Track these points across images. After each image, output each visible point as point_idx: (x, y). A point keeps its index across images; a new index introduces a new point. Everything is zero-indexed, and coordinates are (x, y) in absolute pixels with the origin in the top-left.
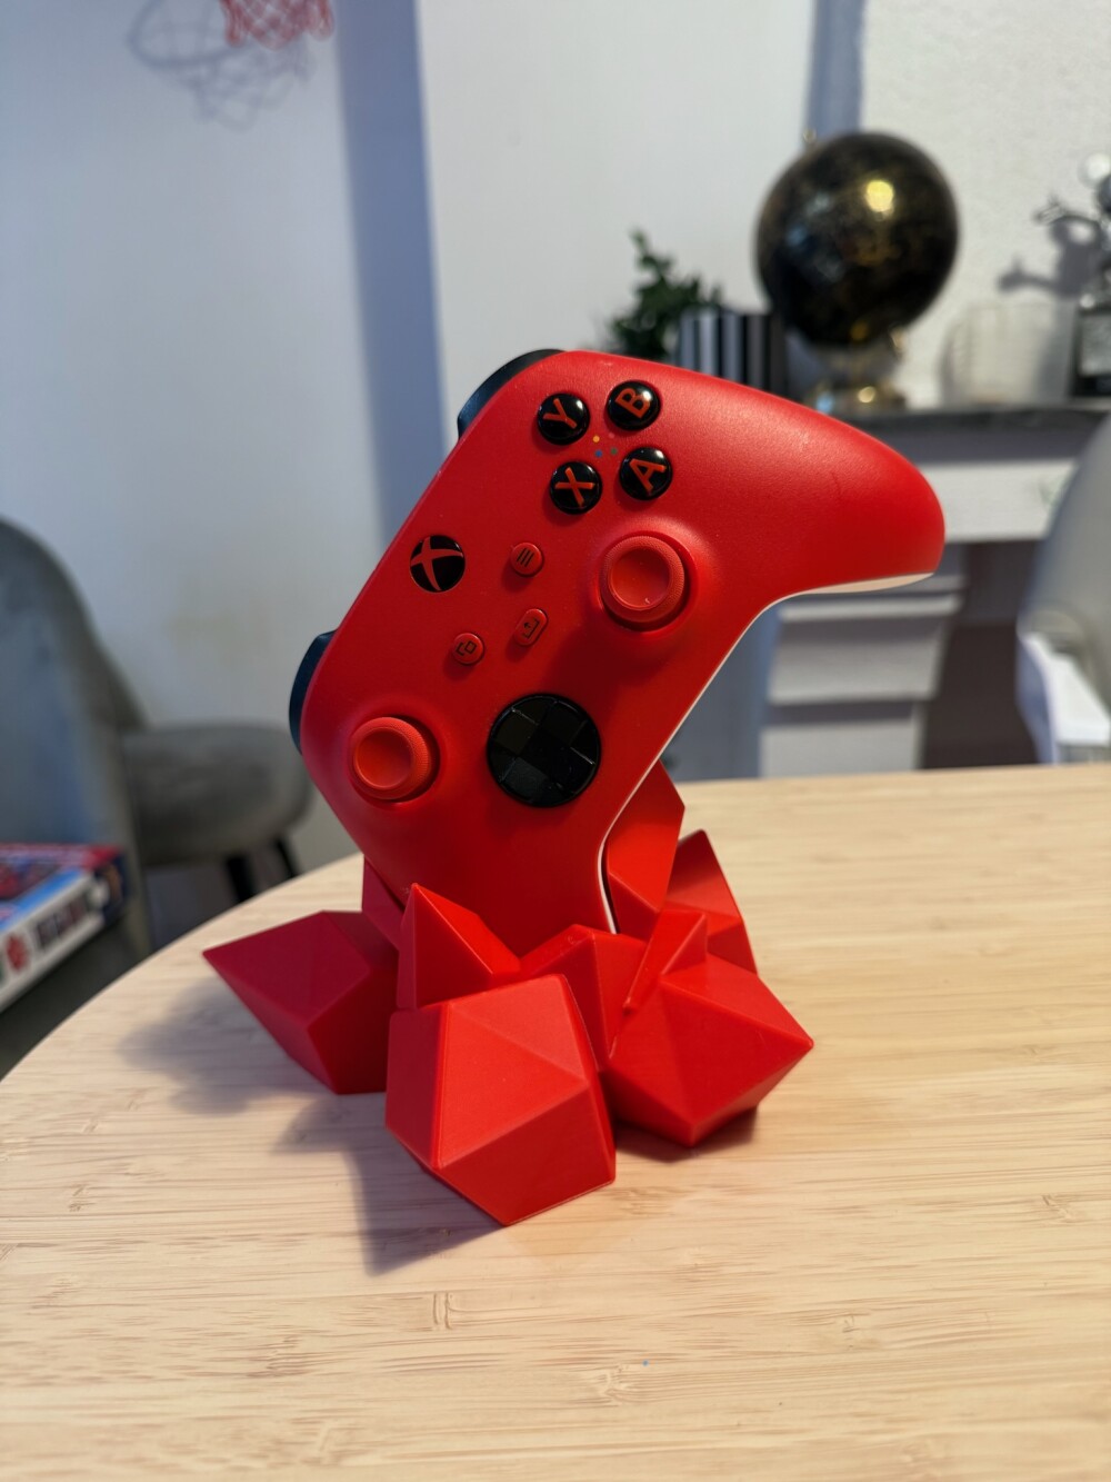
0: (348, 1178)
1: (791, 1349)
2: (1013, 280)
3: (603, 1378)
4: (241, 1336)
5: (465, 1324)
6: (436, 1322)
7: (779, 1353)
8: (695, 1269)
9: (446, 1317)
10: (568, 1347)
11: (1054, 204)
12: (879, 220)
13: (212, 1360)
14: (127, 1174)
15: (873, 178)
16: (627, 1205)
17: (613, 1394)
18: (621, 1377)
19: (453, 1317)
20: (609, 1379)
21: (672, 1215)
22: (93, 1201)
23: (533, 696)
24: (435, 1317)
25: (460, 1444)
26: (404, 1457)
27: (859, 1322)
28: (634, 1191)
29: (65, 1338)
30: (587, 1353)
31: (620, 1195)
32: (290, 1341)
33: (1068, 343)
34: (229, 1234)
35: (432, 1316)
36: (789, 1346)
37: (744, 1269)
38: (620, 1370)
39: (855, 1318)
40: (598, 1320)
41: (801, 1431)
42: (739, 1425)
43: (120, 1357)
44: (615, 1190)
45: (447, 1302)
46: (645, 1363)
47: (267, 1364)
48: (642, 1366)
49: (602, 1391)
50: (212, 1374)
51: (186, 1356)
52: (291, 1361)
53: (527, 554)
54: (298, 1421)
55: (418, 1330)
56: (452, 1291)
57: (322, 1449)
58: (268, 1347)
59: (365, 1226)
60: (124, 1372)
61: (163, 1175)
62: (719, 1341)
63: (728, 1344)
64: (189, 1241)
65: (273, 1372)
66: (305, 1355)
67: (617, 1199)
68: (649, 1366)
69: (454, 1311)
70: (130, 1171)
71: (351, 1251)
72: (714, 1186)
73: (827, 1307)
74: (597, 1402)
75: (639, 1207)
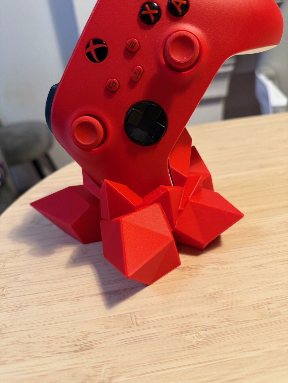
0: (93, 274)
1: (253, 319)
3: (193, 337)
4: (69, 337)
5: (143, 323)
6: (133, 324)
7: (248, 320)
8: (214, 293)
9: (136, 321)
10: (179, 328)
13: (60, 347)
14: (19, 281)
16: (187, 273)
17: (198, 343)
18: (199, 336)
19: (139, 321)
20: (196, 338)
21: (203, 275)
22: (9, 292)
23: (140, 102)
24: (132, 322)
25: (151, 369)
26: (133, 376)
27: (271, 306)
28: (188, 267)
29: (8, 345)
30: (186, 329)
31: (183, 269)
32: (85, 337)
34: (57, 299)
35: (131, 322)
36: (251, 317)
37: (231, 292)
38: (198, 334)
39: (270, 304)
40: (187, 316)
41: (263, 348)
42: (242, 349)
43: (28, 350)
44: (182, 268)
45: (135, 316)
46: (206, 330)
47: (79, 347)
48: (205, 331)
49: (194, 343)
50: (61, 353)
51: (51, 347)
52: (87, 344)
53: (133, 43)
54: (94, 367)
55: (128, 327)
56: (136, 312)
57: (104, 377)
58: (78, 340)
59: (102, 291)
60: (30, 356)
61: (31, 280)
62: (229, 319)
63: (232, 320)
64: (44, 304)
65: (81, 350)
66: (92, 342)
67: (183, 271)
68: (208, 331)
69: (138, 319)
70: (20, 280)
71: (99, 301)
72: (214, 263)
73: (260, 302)
74: (193, 347)
75: (191, 273)
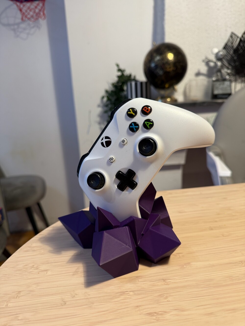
2: (198, 74)
11: (206, 58)
12: (171, 62)
15: (169, 52)
16: (154, 318)
21: (167, 320)
28: (155, 313)
33: (210, 88)
67: (152, 316)
72: (175, 310)
75: (157, 318)
